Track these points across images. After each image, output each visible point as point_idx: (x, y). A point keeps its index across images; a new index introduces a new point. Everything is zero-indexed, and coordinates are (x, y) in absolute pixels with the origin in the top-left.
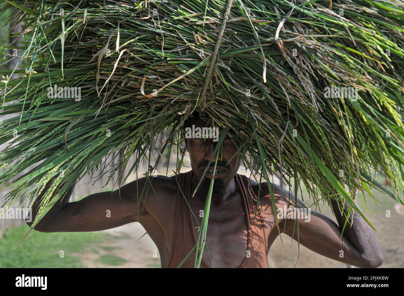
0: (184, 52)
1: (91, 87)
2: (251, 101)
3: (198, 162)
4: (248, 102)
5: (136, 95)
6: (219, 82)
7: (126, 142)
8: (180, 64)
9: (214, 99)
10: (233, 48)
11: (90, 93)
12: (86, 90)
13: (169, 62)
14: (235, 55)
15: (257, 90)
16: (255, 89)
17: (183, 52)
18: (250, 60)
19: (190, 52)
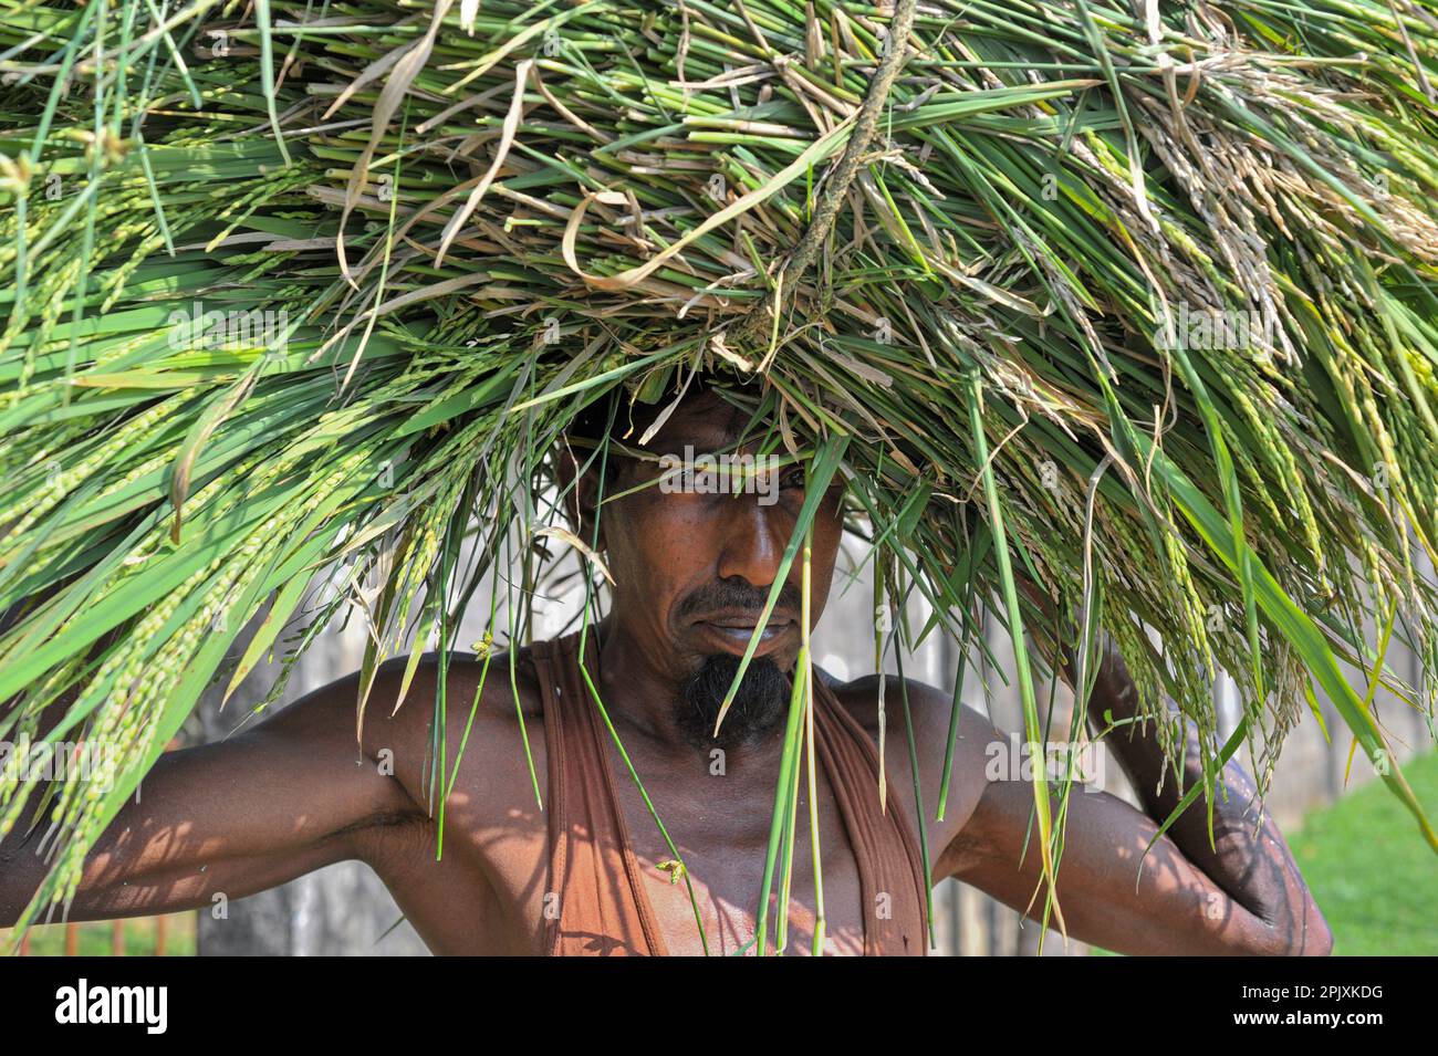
0: (751, 94)
1: (268, 243)
2: (989, 322)
3: (679, 587)
4: (976, 326)
5: (478, 287)
6: (868, 235)
7: (405, 497)
8: (733, 145)
9: (825, 310)
10: (944, 90)
11: (261, 269)
12: (244, 257)
13: (693, 136)
14: (949, 122)
15: (1021, 273)
16: (1015, 268)
17: (747, 97)
18: (1007, 148)
19: (775, 96)
